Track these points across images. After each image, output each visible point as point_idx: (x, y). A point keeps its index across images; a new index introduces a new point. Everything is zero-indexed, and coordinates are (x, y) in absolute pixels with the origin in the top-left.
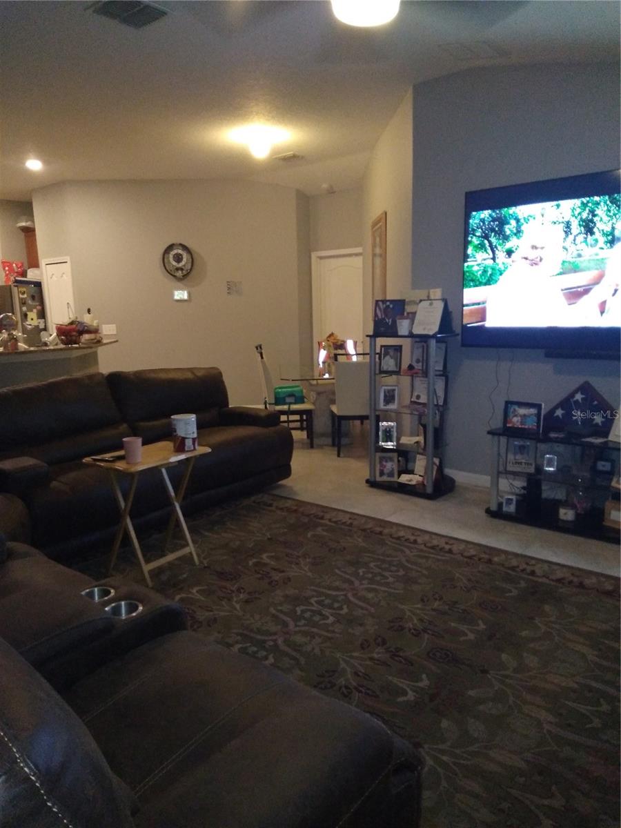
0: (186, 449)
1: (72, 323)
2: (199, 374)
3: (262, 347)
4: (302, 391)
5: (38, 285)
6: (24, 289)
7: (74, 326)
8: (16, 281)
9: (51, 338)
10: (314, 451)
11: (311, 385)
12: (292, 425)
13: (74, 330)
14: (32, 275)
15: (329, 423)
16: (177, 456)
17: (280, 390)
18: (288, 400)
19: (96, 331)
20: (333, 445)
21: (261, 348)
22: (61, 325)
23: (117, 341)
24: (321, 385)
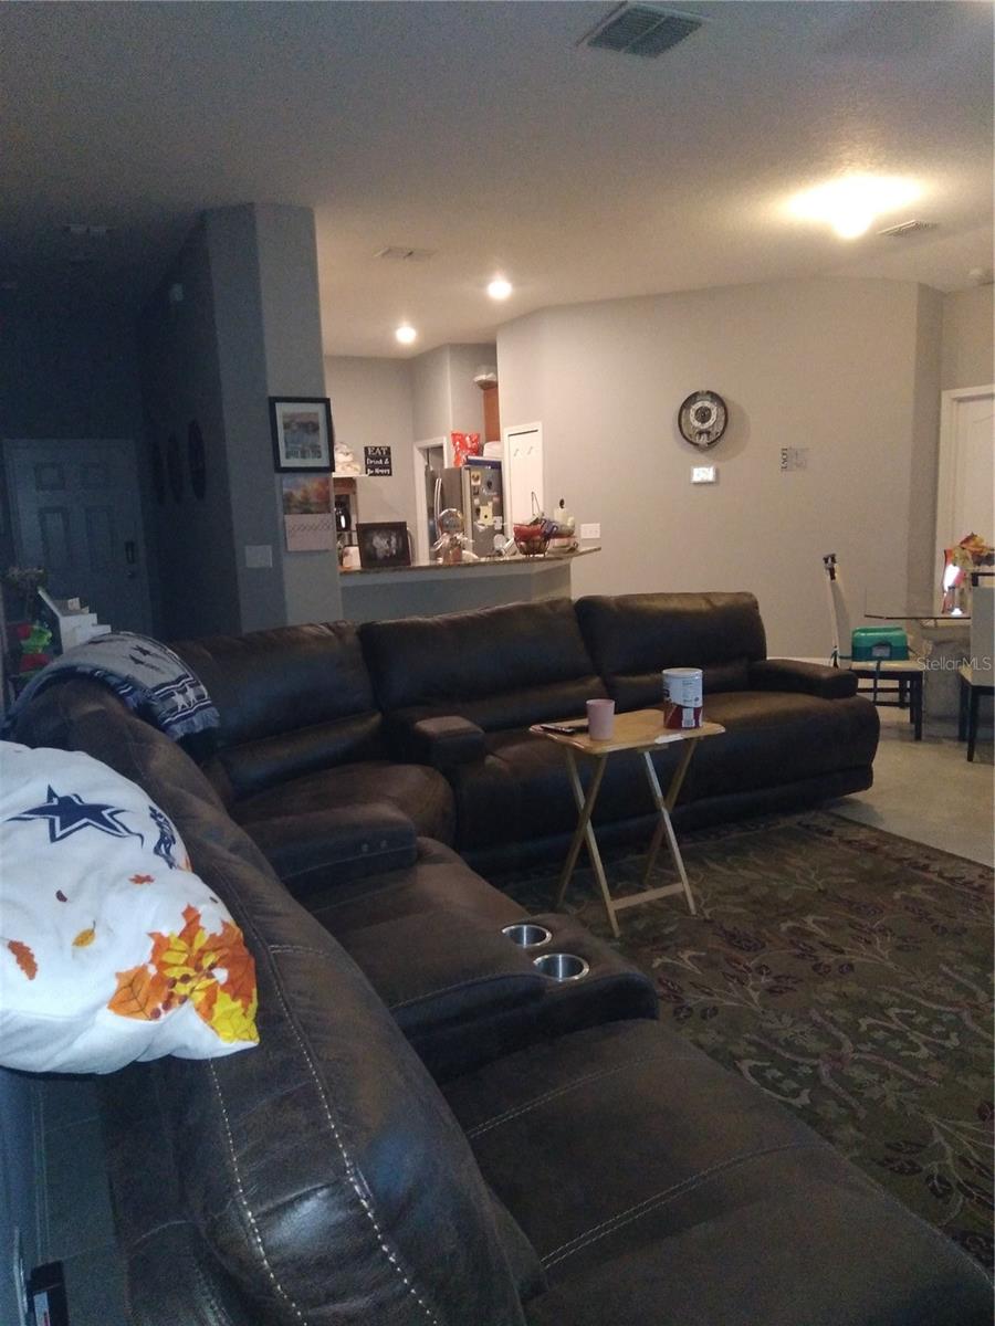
0: (683, 725)
1: (536, 522)
2: (719, 603)
3: (836, 558)
4: (904, 638)
5: (497, 466)
6: (479, 473)
7: (539, 526)
8: (469, 462)
9: (507, 545)
10: (921, 746)
11: (924, 628)
12: (881, 697)
13: (538, 532)
14: (490, 452)
15: (955, 699)
16: (668, 734)
17: (863, 634)
18: (877, 653)
19: (569, 534)
20: (961, 738)
21: (833, 560)
22: (522, 525)
23: (600, 549)
24: (943, 628)
